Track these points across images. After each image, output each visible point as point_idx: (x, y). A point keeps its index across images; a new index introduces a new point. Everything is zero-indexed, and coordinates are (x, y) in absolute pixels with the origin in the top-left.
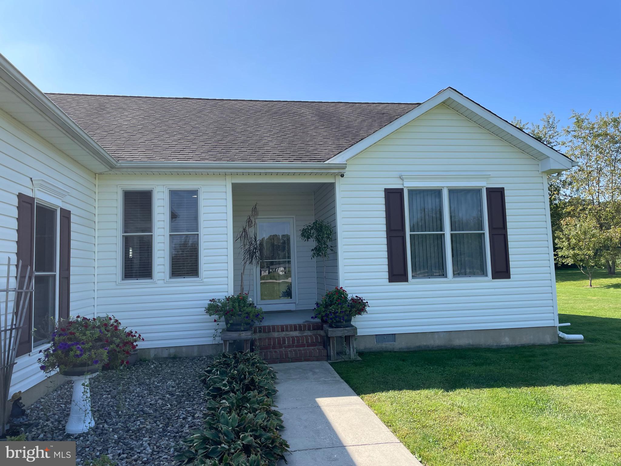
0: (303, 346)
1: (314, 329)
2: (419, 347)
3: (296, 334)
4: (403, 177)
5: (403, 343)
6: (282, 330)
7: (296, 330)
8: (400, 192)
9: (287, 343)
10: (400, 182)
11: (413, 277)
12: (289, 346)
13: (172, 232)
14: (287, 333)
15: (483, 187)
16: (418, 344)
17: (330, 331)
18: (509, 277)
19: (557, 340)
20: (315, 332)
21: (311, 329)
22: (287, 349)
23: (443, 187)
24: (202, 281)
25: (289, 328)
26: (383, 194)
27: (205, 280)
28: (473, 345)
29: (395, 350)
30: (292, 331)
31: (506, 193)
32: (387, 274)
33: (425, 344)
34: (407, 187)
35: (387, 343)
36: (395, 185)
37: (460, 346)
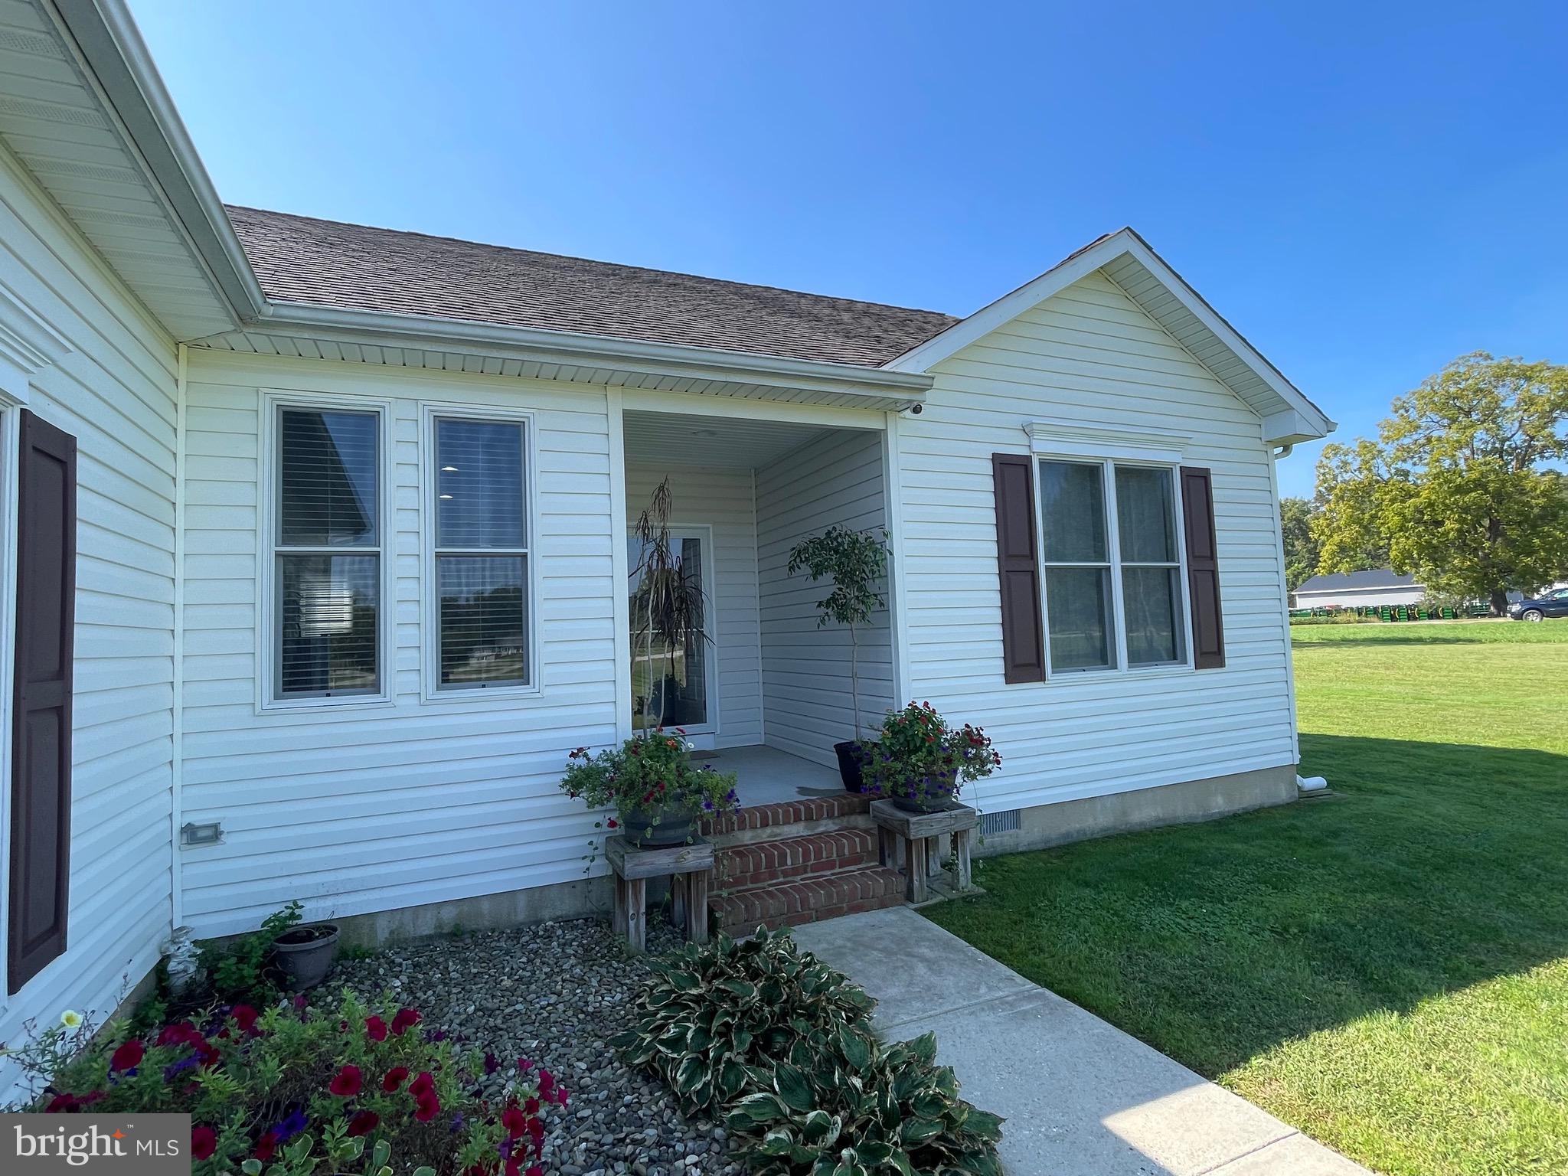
0: (830, 865)
1: (842, 814)
2: (1068, 835)
3: (798, 830)
4: (1035, 427)
5: (1036, 830)
6: (765, 824)
7: (797, 819)
8: (1022, 464)
9: (789, 862)
10: (1024, 440)
11: (1056, 669)
12: (795, 871)
13: (442, 546)
14: (777, 830)
15: (1175, 464)
16: (1063, 830)
18: (1222, 664)
19: (1296, 793)
21: (836, 814)
22: (790, 879)
23: (1106, 459)
24: (538, 695)
25: (781, 817)
26: (988, 468)
27: (547, 692)
28: (1164, 820)
29: (1020, 849)
30: (789, 823)
31: (1215, 481)
32: (1001, 663)
34: (1039, 453)
35: (1003, 832)
36: (1016, 447)
37: (1142, 824)
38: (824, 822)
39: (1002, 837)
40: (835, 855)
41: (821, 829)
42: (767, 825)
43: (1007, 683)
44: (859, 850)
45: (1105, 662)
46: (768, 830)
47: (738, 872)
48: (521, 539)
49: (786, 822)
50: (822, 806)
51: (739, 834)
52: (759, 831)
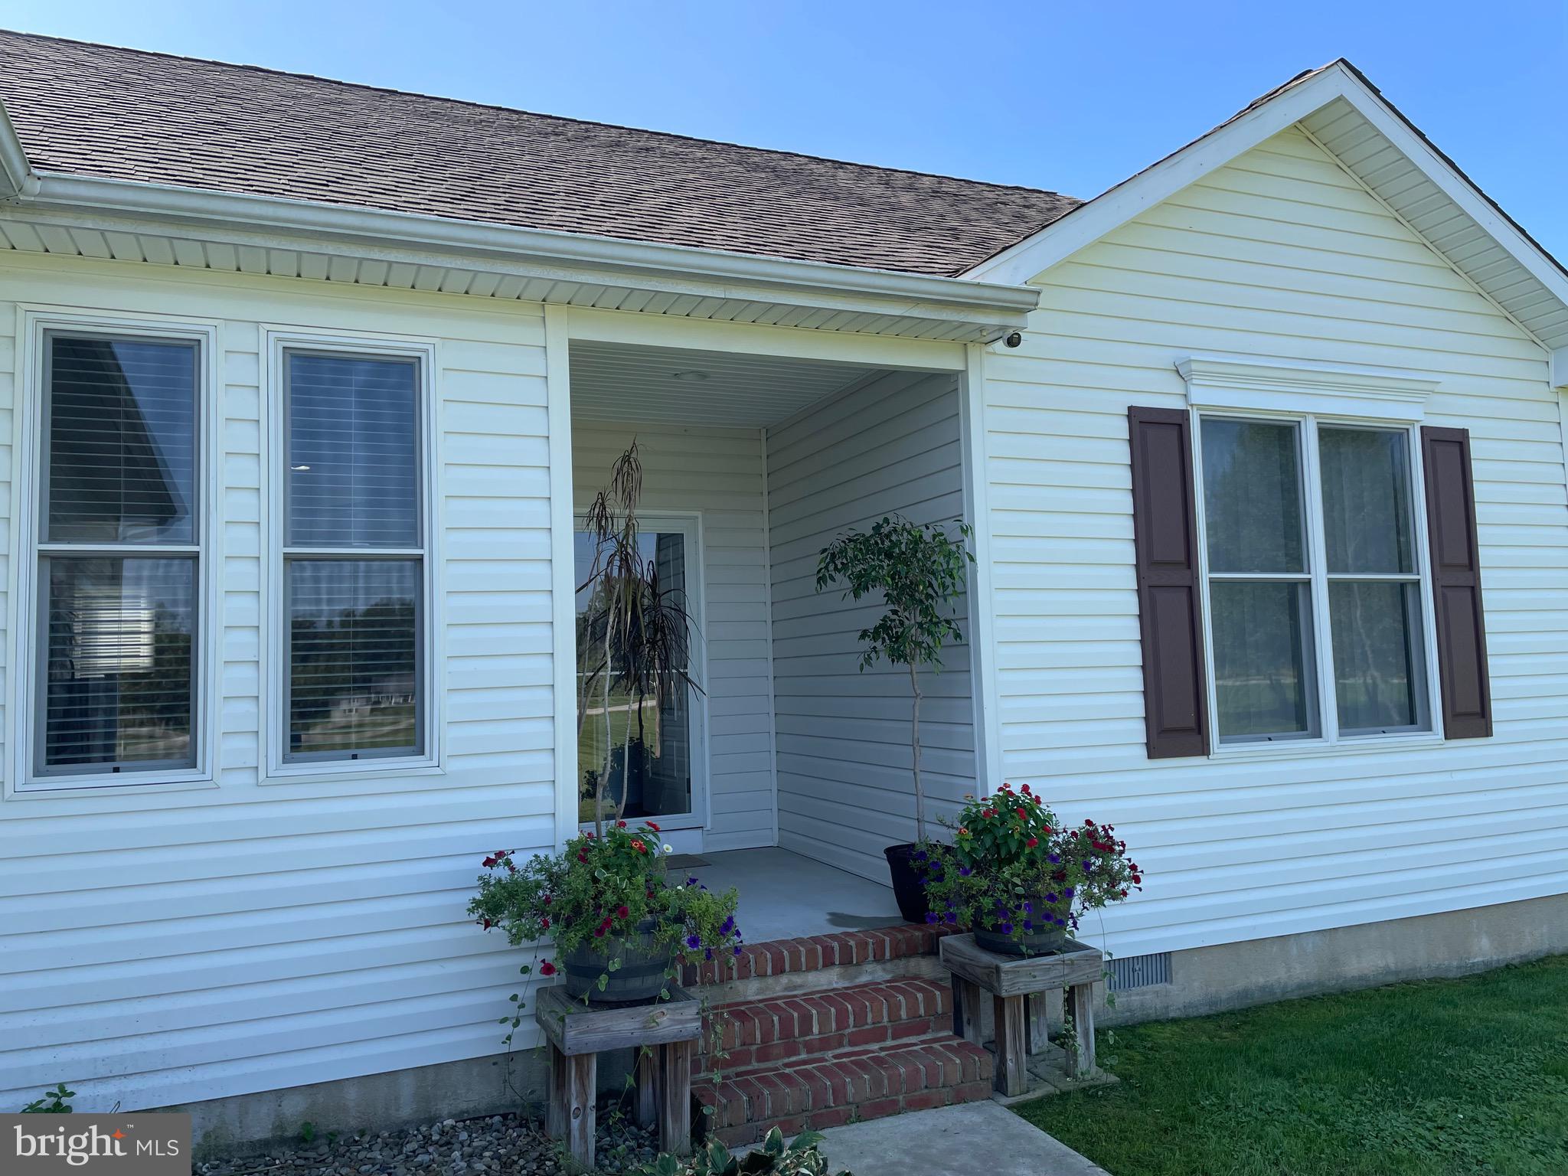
0: (879, 1035)
1: (897, 956)
2: (1245, 993)
3: (829, 979)
4: (1194, 366)
5: (1196, 984)
6: (779, 970)
7: (828, 963)
8: (1175, 423)
9: (815, 1029)
10: (1177, 386)
11: (1226, 736)
12: (825, 1044)
13: (295, 544)
14: (797, 979)
15: (1412, 422)
16: (1240, 985)
17: (1007, 972)
18: (1487, 732)
20: (902, 966)
21: (888, 955)
22: (817, 1055)
23: (1304, 414)
24: (438, 771)
25: (803, 959)
26: (1121, 429)
27: (452, 766)
28: (1397, 973)
29: (1172, 1015)
30: (816, 969)
31: (1476, 448)
32: (1141, 726)
33: (1261, 980)
34: (1200, 407)
35: (1144, 988)
36: (1164, 398)
37: (1360, 978)
38: (869, 967)
39: (1144, 994)
40: (886, 1019)
41: (864, 979)
42: (782, 971)
43: (1150, 757)
44: (922, 1012)
45: (1304, 728)
46: (784, 980)
47: (738, 1042)
48: (413, 533)
49: (812, 967)
50: (867, 943)
51: (739, 985)
52: (770, 981)
